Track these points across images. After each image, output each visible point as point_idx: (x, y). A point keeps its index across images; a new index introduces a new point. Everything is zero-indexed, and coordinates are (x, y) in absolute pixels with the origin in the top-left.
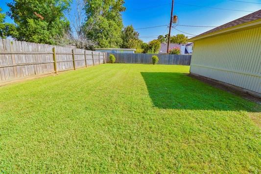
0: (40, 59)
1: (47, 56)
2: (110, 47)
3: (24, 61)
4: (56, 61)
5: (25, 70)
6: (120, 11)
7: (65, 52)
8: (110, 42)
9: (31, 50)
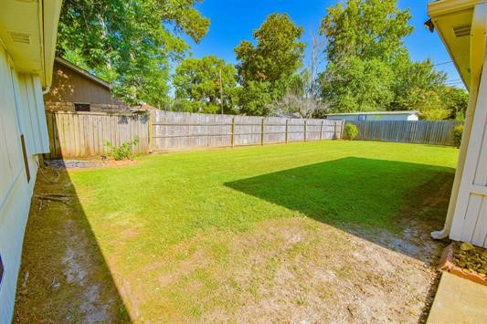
0: (216, 130)
1: (224, 128)
2: (359, 110)
3: (199, 132)
4: (235, 133)
5: (199, 141)
6: (399, 36)
7: (250, 122)
8: (359, 102)
9: (207, 121)
